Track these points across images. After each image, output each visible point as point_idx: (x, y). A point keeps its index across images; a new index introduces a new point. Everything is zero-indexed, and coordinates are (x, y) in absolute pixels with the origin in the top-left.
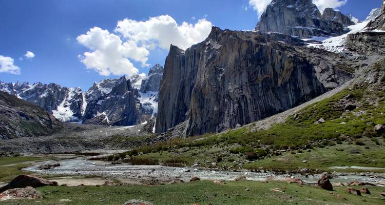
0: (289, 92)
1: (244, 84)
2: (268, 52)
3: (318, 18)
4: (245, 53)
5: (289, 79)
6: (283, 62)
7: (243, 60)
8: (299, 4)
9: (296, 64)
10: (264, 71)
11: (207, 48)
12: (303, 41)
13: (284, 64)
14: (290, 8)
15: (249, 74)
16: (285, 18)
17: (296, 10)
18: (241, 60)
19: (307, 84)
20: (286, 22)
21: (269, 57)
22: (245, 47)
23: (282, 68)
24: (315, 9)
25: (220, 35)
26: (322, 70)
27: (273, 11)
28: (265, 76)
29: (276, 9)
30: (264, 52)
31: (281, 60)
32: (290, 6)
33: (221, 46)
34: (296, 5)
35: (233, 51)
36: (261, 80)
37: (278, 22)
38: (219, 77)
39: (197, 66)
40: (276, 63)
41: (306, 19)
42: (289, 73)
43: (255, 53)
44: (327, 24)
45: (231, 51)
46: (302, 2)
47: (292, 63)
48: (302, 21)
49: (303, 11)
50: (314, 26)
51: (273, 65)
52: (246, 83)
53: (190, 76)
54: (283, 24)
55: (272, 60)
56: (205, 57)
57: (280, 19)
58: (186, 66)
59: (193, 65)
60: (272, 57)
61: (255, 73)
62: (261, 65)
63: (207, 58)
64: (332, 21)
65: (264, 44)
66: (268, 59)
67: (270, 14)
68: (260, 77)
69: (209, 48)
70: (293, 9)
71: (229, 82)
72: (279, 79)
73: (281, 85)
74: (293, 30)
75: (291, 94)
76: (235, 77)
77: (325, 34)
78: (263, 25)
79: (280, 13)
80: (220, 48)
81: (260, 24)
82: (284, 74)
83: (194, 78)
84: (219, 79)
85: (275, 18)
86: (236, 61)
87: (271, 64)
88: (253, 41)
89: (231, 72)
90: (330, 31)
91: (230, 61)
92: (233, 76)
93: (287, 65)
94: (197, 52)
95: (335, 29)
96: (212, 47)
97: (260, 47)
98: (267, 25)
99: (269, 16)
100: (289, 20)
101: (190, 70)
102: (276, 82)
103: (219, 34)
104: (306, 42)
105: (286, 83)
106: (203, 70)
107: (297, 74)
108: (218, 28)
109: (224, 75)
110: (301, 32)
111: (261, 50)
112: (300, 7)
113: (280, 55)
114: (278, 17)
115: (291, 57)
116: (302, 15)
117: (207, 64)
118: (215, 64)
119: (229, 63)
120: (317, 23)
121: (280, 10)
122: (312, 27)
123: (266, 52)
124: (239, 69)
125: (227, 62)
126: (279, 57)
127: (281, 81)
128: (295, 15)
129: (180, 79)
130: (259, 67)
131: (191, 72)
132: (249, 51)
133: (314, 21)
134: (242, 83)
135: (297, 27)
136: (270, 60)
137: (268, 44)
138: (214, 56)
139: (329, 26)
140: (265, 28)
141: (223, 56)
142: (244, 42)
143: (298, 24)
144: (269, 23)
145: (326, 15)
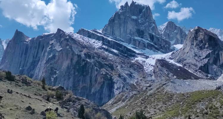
0: (96, 99)
1: (69, 87)
2: (90, 67)
3: (153, 34)
4: (75, 63)
5: (99, 90)
6: (97, 77)
7: (72, 69)
8: (141, 18)
9: (105, 80)
10: (84, 81)
11: (50, 46)
12: (135, 52)
13: (97, 79)
14: (133, 19)
15: (74, 80)
16: (128, 27)
17: (138, 22)
18: (71, 68)
19: (107, 95)
20: (128, 31)
21: (90, 71)
22: (76, 59)
23: (96, 81)
24: (154, 25)
25: (62, 39)
26: (117, 87)
27: (119, 18)
28: (84, 85)
29: (122, 17)
30: (87, 67)
31: (97, 75)
32: (134, 17)
33: (61, 49)
34: (140, 17)
35: (67, 59)
36: (81, 87)
37: (122, 30)
38: (53, 78)
39: (39, 57)
40: (93, 76)
41: (145, 32)
42: (100, 86)
43: (82, 65)
44: (159, 40)
45: (66, 58)
46: (145, 16)
47: (103, 79)
48: (141, 33)
49: (143, 24)
50: (149, 39)
51: (91, 78)
52: (71, 87)
53: (30, 66)
54: (125, 32)
55: (91, 73)
56: (46, 54)
57: (124, 27)
58: (28, 55)
59: (35, 56)
60: (92, 71)
61: (79, 81)
62: (83, 75)
63: (48, 56)
64: (163, 39)
65: (89, 60)
66: (89, 72)
67: (116, 20)
68: (81, 85)
69: (52, 47)
70: (136, 21)
71: (59, 84)
72: (92, 89)
73: (93, 93)
74: (132, 39)
75: (97, 101)
76: (64, 80)
77: (156, 48)
78: (109, 28)
79: (124, 21)
80: (60, 51)
81: (107, 27)
82: (96, 85)
83: (33, 69)
84: (52, 79)
85: (120, 25)
86: (68, 68)
87: (90, 77)
88: (83, 56)
89: (63, 76)
90: (160, 47)
91: (64, 66)
92: (63, 79)
93: (99, 79)
94: (41, 44)
95: (164, 46)
96: (54, 47)
97: (85, 62)
98: (113, 30)
99: (116, 22)
100: (131, 30)
101: (31, 60)
102: (90, 91)
103: (62, 37)
104: (137, 54)
105: (96, 92)
106: (43, 65)
107: (104, 87)
108: (62, 31)
109: (56, 77)
110: (137, 43)
111: (86, 64)
112: (143, 20)
113: (97, 71)
114: (123, 25)
115: (103, 74)
116: (142, 28)
117: (47, 62)
118: (52, 66)
119: (62, 68)
120: (152, 37)
121: (125, 18)
122: (147, 40)
123: (89, 66)
124: (68, 75)
125: (61, 67)
126: (96, 73)
127: (94, 90)
128: (137, 26)
129: (19, 68)
130: (82, 77)
131: (32, 63)
132: (78, 63)
133: (150, 36)
134: (68, 87)
135: (136, 38)
136: (90, 73)
137: (92, 60)
138: (54, 57)
139: (160, 43)
140: (110, 31)
141: (60, 60)
142: (76, 55)
143: (137, 35)
144: (115, 28)
145: (169, 27)
